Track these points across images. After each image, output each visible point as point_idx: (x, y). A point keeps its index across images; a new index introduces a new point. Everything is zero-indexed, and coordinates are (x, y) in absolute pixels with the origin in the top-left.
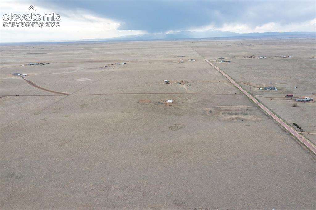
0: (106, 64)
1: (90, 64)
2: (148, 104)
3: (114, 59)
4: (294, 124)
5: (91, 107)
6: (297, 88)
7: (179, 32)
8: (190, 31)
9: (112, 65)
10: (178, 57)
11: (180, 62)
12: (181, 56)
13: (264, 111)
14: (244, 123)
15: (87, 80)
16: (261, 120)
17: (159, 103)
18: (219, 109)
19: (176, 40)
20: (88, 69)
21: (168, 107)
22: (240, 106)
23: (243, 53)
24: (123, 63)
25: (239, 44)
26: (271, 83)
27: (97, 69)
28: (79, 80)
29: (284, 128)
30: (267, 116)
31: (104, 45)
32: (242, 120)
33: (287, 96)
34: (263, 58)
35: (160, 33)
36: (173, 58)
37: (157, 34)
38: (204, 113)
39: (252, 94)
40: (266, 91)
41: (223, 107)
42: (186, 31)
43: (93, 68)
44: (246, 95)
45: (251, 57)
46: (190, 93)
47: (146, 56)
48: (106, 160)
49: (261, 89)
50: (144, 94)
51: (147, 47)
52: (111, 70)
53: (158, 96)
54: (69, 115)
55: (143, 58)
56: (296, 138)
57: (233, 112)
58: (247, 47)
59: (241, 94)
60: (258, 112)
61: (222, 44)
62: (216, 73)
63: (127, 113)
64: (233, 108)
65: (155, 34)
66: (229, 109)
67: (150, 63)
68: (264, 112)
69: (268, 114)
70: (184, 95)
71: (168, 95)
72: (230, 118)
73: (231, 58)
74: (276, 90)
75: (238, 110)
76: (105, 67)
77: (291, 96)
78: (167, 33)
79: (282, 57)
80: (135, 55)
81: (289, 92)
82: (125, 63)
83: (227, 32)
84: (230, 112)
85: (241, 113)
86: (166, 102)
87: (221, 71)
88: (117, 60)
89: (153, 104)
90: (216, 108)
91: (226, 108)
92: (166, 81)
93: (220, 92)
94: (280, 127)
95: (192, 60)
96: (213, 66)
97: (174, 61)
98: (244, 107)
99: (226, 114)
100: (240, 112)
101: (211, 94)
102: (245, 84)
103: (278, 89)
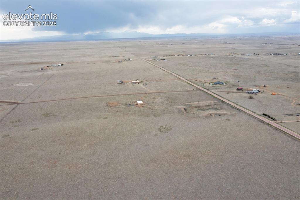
0: (41, 66)
1: (20, 66)
2: (118, 106)
3: (46, 61)
4: (264, 114)
5: (57, 115)
6: (239, 81)
7: (97, 32)
8: (108, 32)
9: (48, 67)
10: (113, 57)
11: (119, 62)
12: (115, 56)
13: (230, 104)
14: (223, 118)
15: (29, 85)
16: (235, 114)
17: (130, 105)
18: (190, 106)
19: (96, 40)
20: (22, 72)
21: (141, 108)
22: (207, 102)
23: (170, 52)
24: (60, 65)
25: (161, 44)
26: (215, 78)
27: (32, 72)
28: (19, 85)
29: (259, 119)
30: (236, 109)
31: (24, 47)
32: (220, 115)
33: (238, 89)
34: (191, 56)
35: (79, 34)
36: (108, 58)
37: (76, 35)
38: (179, 111)
39: (208, 90)
40: (216, 86)
41: (193, 104)
42: (104, 32)
43: (27, 71)
44: (203, 91)
45: (180, 55)
46: (152, 92)
47: (79, 56)
48: (119, 177)
49: (212, 84)
50: (107, 96)
51: (74, 48)
52: (49, 72)
53: (123, 98)
54: (36, 128)
55: (78, 59)
56: (276, 127)
57: (205, 108)
58: (169, 46)
59: (198, 90)
60: (225, 106)
61: (145, 44)
62: (161, 71)
63: (104, 118)
64: (202, 104)
65: (74, 35)
66: (199, 105)
67: (88, 63)
68: (231, 106)
69: (236, 107)
70: (147, 94)
71: (132, 96)
72: (208, 115)
73: (163, 57)
74: (225, 84)
75: (208, 105)
76: (41, 69)
77: (241, 89)
78: (86, 34)
79: (205, 55)
80: (68, 56)
81: (236, 85)
82: (62, 65)
83: (143, 33)
84: (202, 108)
85: (212, 109)
86: (136, 103)
87: (164, 69)
88: (50, 62)
89: (124, 107)
90: (187, 105)
91: (196, 104)
92: (120, 81)
93: (178, 89)
94: (256, 119)
95: (129, 59)
96: (154, 64)
97: (112, 61)
98: (210, 102)
99: (200, 110)
100: (210, 107)
101: (172, 92)
102: (195, 80)
103: (226, 84)
